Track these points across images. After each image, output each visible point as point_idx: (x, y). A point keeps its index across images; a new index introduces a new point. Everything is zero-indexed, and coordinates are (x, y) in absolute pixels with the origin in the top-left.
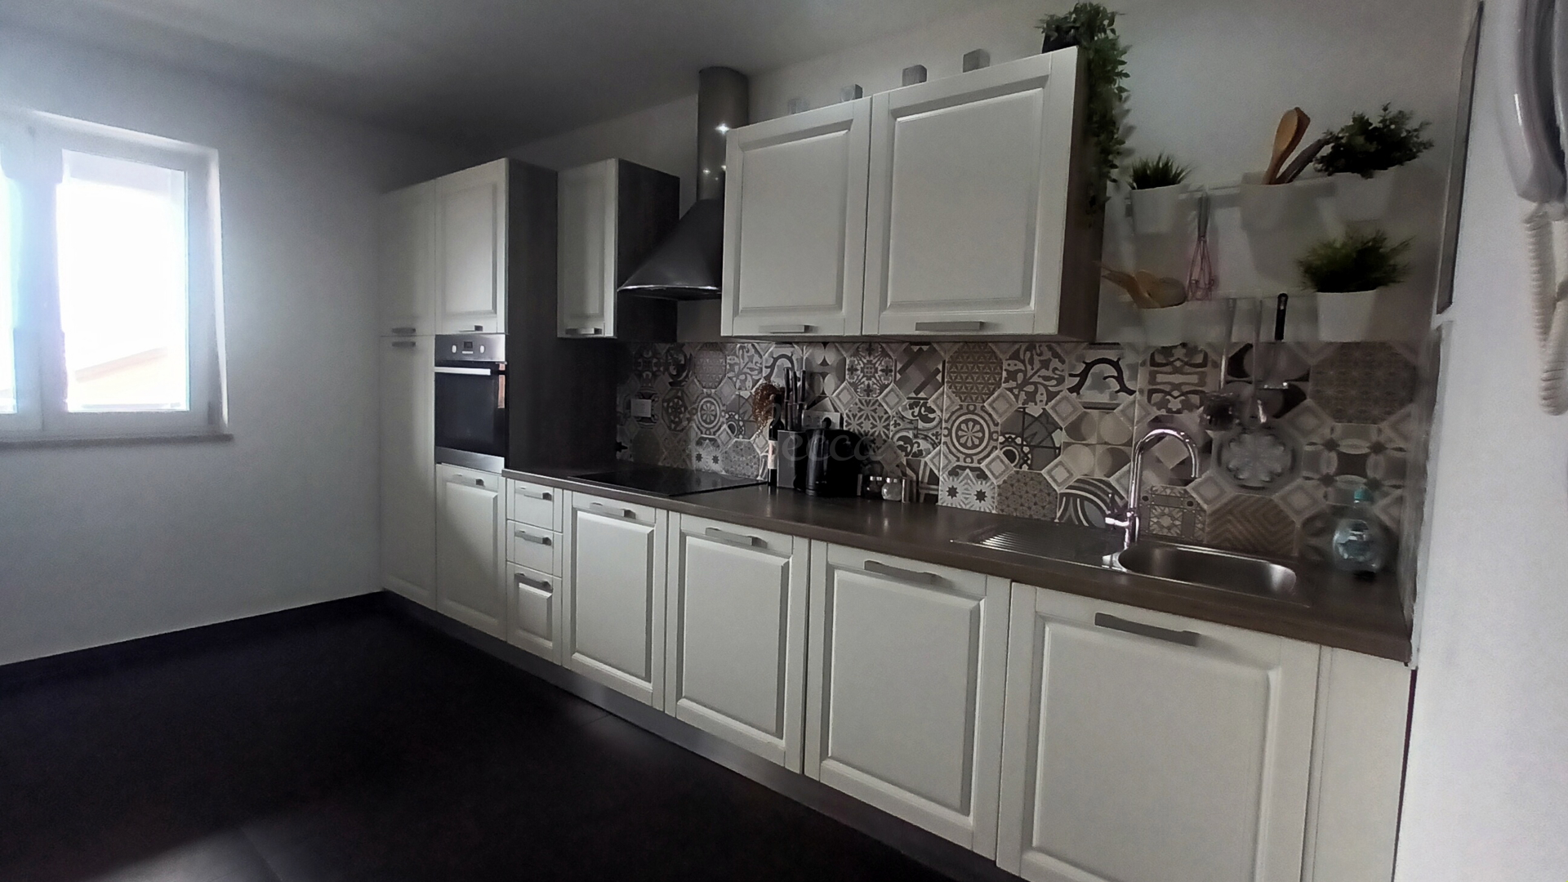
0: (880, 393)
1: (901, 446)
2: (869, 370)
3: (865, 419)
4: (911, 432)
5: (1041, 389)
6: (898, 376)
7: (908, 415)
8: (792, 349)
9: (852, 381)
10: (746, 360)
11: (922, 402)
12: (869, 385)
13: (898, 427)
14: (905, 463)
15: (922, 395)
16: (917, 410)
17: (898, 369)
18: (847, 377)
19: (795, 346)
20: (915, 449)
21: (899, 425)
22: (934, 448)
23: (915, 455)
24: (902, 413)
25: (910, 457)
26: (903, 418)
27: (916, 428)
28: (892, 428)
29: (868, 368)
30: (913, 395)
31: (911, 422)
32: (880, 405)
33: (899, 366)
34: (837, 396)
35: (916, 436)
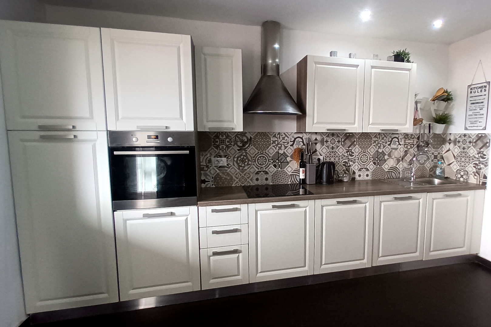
0: (337, 149)
1: (344, 164)
2: (333, 142)
3: (332, 157)
4: (347, 160)
5: (382, 145)
6: (343, 143)
7: (346, 155)
8: (303, 135)
9: (327, 145)
10: (281, 139)
11: (350, 150)
12: (333, 146)
13: (343, 159)
14: (345, 169)
15: (350, 148)
16: (349, 153)
17: (342, 141)
18: (325, 144)
19: (303, 133)
20: (348, 165)
21: (343, 158)
22: (354, 164)
23: (348, 167)
24: (344, 154)
25: (347, 167)
26: (344, 156)
27: (349, 158)
28: (340, 159)
29: (332, 141)
30: (347, 149)
31: (347, 157)
32: (337, 152)
33: (343, 140)
34: (321, 151)
35: (348, 161)
